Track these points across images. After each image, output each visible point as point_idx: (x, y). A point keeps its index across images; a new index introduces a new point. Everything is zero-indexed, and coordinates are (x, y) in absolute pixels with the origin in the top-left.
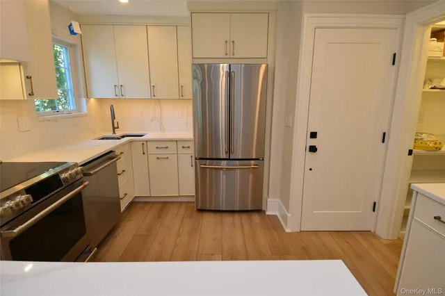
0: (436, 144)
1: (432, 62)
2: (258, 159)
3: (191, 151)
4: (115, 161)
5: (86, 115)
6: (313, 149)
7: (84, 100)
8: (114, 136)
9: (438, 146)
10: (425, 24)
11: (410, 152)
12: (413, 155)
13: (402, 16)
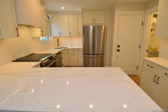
0: (155, 48)
1: (154, 24)
2: (102, 54)
3: (82, 52)
4: (61, 55)
5: (50, 42)
6: (118, 50)
7: (50, 37)
8: (58, 48)
9: (156, 49)
10: (151, 14)
11: (147, 51)
12: (148, 52)
13: (145, 11)
